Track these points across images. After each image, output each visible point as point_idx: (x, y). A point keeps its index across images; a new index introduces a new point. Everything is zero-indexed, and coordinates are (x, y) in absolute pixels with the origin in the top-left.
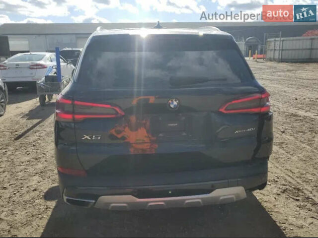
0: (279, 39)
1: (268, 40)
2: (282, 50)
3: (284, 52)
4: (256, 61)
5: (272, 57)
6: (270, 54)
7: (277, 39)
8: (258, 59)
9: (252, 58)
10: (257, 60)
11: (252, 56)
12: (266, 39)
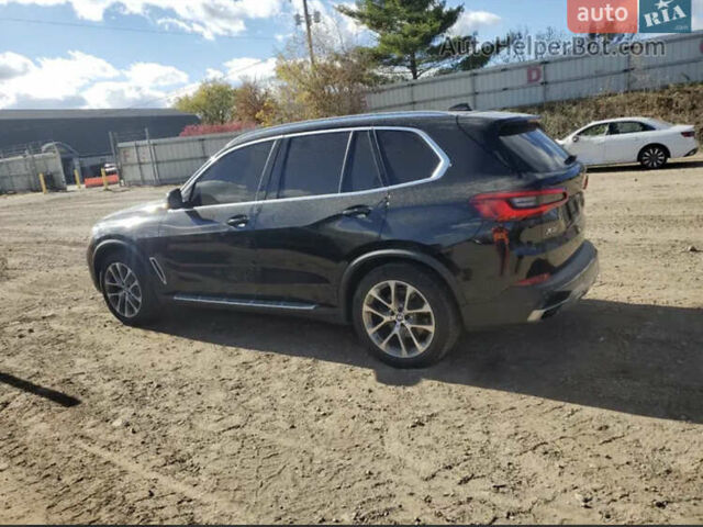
0: (146, 142)
1: (120, 145)
2: (158, 162)
3: (160, 165)
4: (107, 190)
5: (139, 178)
6: (132, 173)
7: (140, 143)
8: (109, 184)
9: (83, 186)
10: (109, 187)
11: (83, 182)
12: (115, 145)
